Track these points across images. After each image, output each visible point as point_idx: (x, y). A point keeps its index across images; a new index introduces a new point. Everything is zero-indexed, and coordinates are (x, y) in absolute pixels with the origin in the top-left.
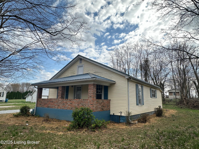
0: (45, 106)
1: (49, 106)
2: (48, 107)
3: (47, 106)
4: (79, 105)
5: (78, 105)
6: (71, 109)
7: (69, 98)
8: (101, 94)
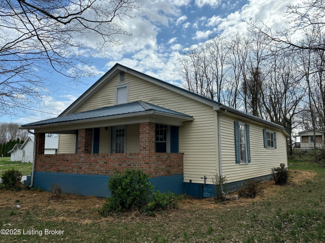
0: (52, 169)
1: (61, 169)
2: (59, 171)
3: (56, 169)
4: (121, 165)
5: (119, 165)
6: (107, 173)
7: (100, 152)
8: (166, 143)
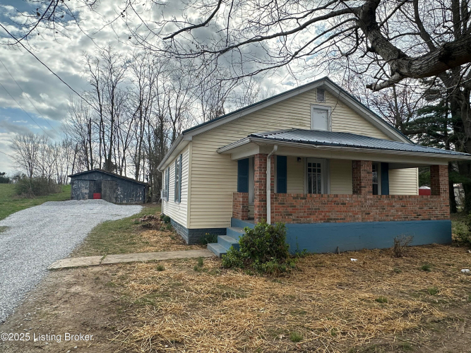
2: (328, 220)
3: (321, 216)
6: (406, 218)
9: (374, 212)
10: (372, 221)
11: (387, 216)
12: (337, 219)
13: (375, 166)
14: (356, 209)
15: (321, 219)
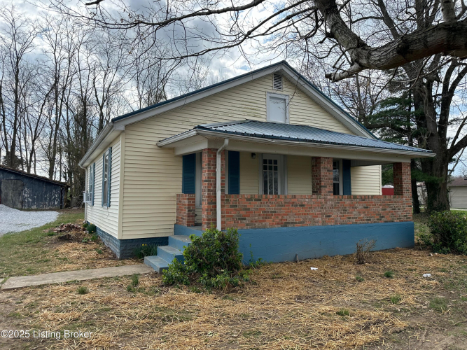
9: (335, 214)
10: (333, 224)
11: (349, 218)
12: (296, 223)
13: (336, 163)
14: (315, 212)
15: (278, 224)
